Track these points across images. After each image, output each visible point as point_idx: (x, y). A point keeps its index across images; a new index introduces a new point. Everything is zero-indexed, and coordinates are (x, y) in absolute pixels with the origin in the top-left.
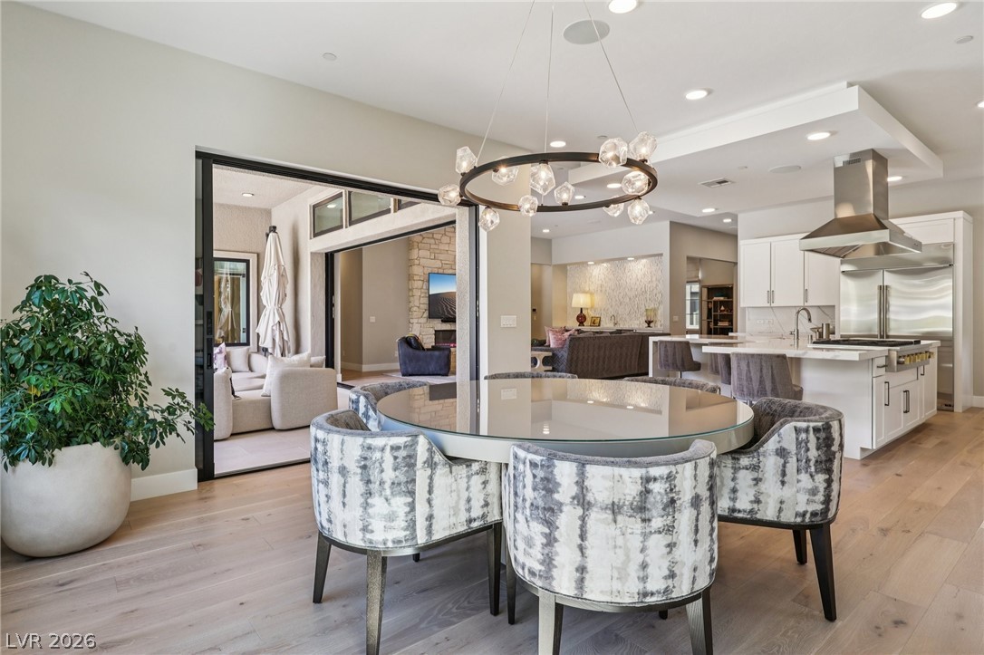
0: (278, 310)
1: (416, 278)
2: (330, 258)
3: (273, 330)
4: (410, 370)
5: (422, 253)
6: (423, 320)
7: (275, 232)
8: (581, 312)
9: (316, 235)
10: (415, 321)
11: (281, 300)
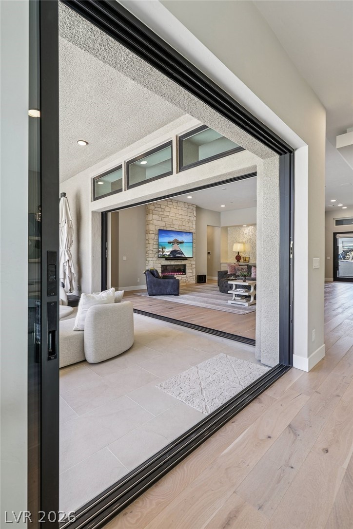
0: (67, 252)
1: (151, 232)
2: (104, 215)
3: (64, 266)
4: (154, 292)
5: (155, 217)
6: (155, 259)
7: (65, 197)
8: (238, 254)
9: (95, 199)
10: (150, 259)
11: (69, 246)
